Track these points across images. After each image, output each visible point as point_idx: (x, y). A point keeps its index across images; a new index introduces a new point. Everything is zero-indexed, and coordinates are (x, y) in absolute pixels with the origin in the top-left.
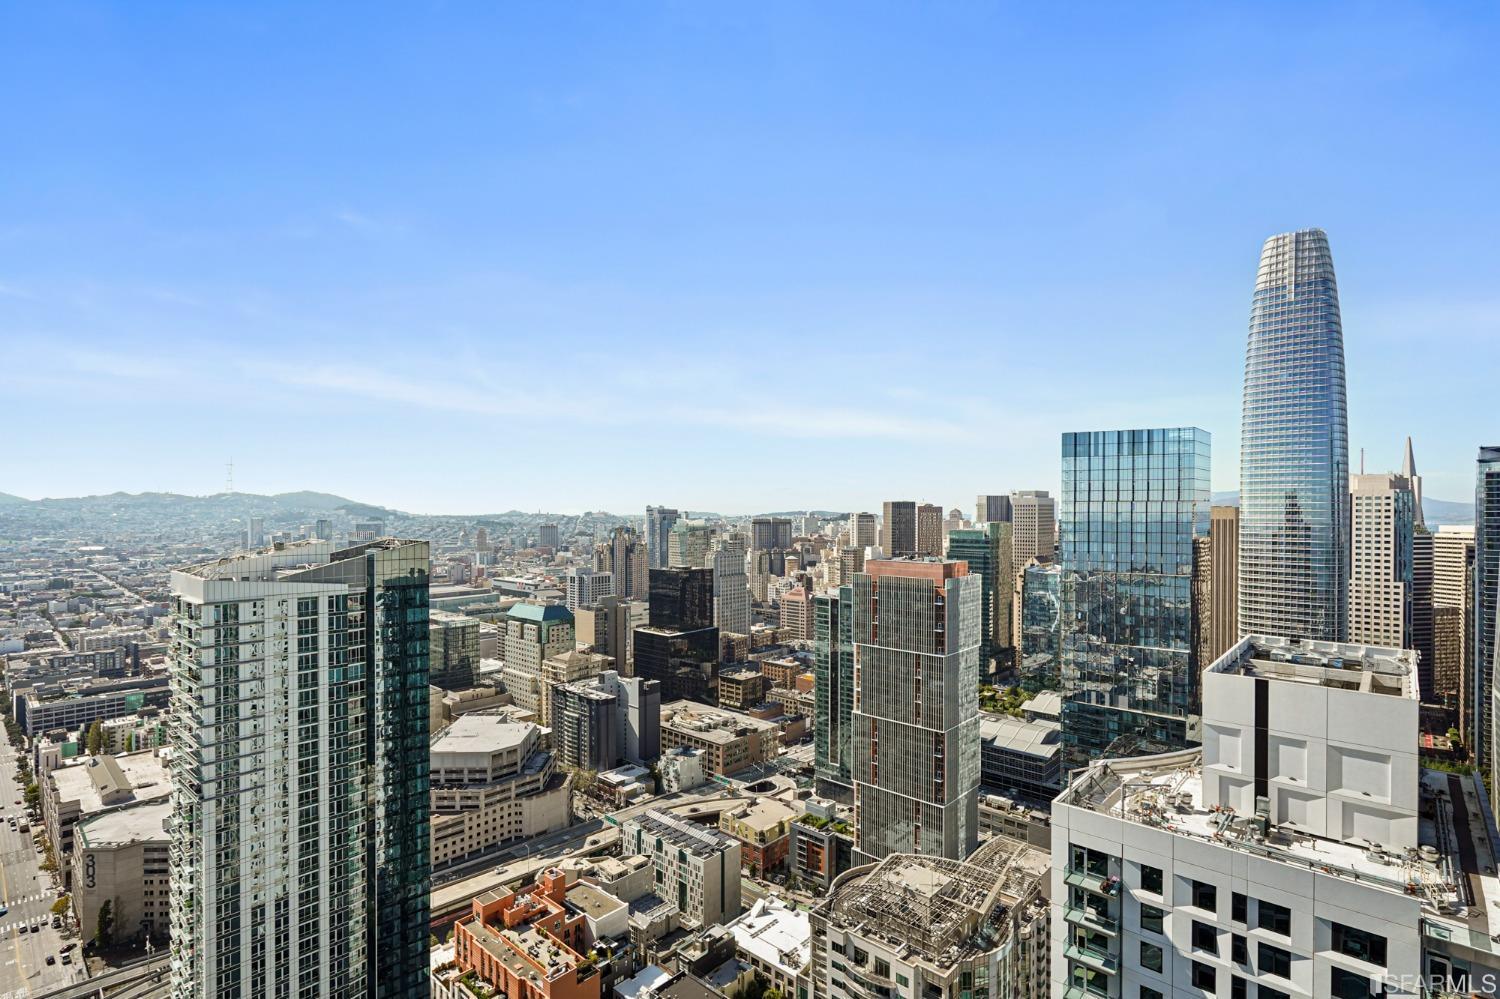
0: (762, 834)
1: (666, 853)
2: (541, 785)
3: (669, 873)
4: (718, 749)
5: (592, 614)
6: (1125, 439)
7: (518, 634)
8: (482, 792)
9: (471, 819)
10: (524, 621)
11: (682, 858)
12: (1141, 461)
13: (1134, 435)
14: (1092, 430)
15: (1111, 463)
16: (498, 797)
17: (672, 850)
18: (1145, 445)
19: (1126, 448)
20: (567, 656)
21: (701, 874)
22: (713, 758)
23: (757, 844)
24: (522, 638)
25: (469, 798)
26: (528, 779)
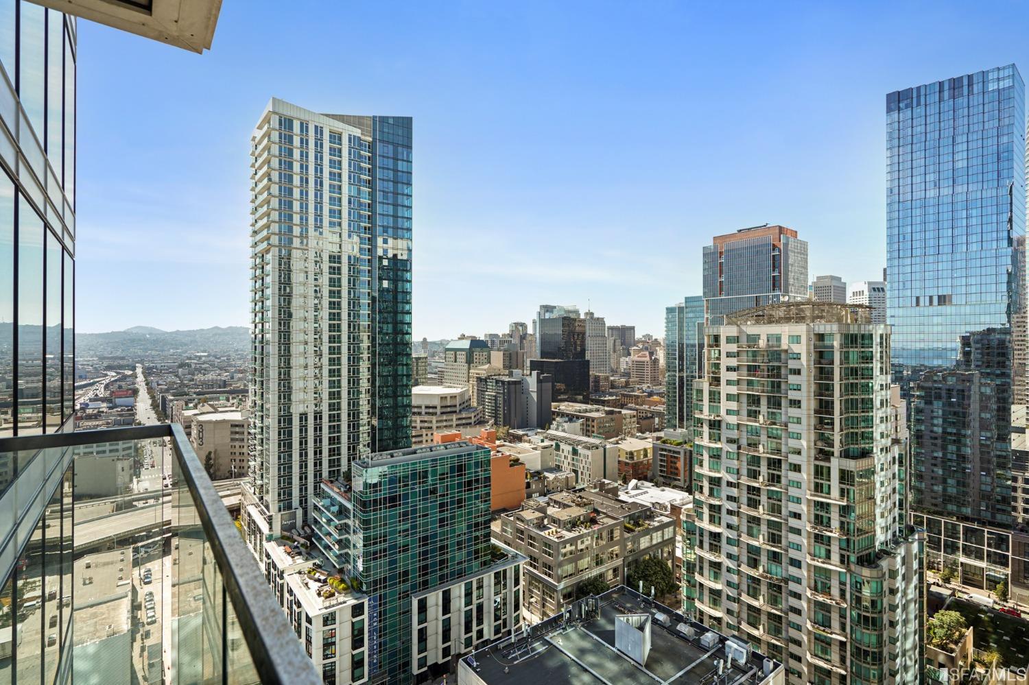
0: (631, 453)
1: (563, 450)
2: (472, 421)
3: (566, 464)
4: (593, 421)
5: (502, 353)
6: (946, 87)
7: (453, 359)
8: (434, 419)
9: (427, 435)
10: (456, 350)
11: (575, 452)
12: (962, 101)
13: (955, 84)
14: (914, 86)
15: (933, 110)
16: (445, 424)
17: (566, 448)
18: (965, 88)
19: (946, 94)
20: (486, 367)
21: (590, 460)
22: (590, 428)
23: (627, 461)
24: (456, 362)
25: (425, 422)
26: (464, 416)
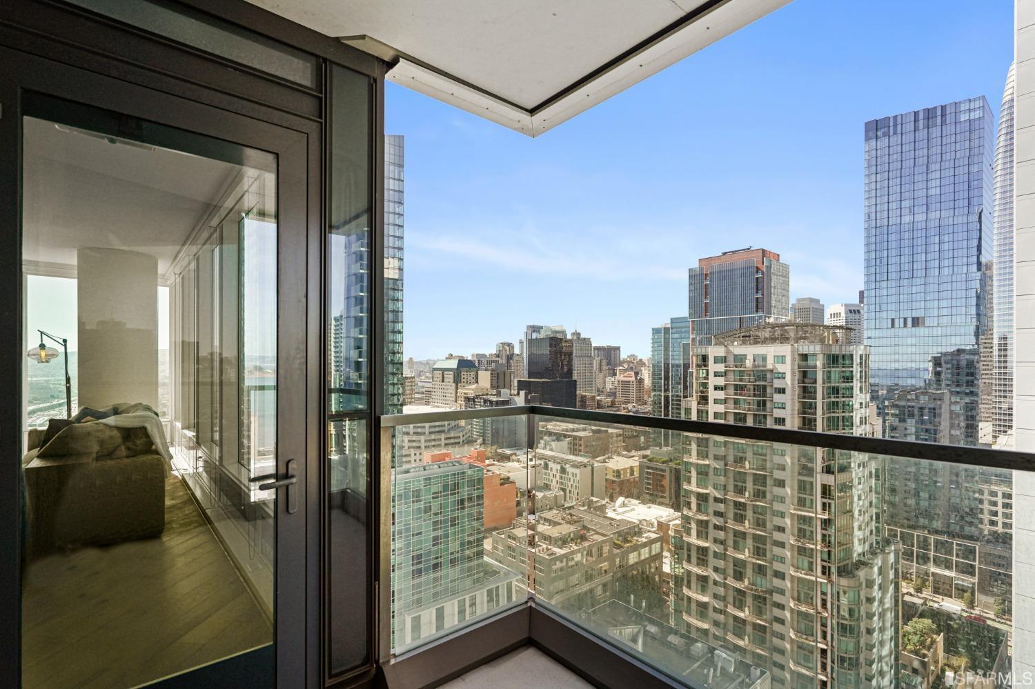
0: (618, 471)
1: (551, 469)
2: (461, 440)
3: (554, 483)
4: (580, 440)
5: (489, 373)
6: (921, 116)
7: (441, 379)
8: (422, 438)
9: (415, 454)
10: (443, 370)
11: (563, 471)
12: (935, 132)
13: (930, 114)
14: (891, 115)
15: (909, 138)
16: (433, 443)
17: (555, 467)
18: (939, 118)
19: (921, 124)
20: (474, 386)
21: (578, 478)
22: (577, 447)
23: (614, 479)
24: (443, 381)
25: (414, 441)
26: (452, 435)
